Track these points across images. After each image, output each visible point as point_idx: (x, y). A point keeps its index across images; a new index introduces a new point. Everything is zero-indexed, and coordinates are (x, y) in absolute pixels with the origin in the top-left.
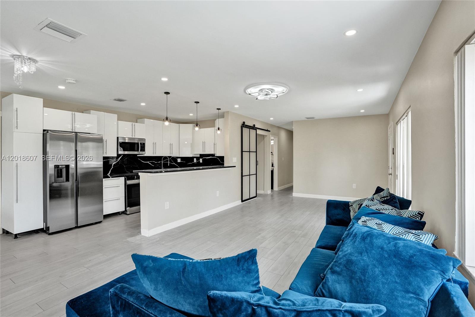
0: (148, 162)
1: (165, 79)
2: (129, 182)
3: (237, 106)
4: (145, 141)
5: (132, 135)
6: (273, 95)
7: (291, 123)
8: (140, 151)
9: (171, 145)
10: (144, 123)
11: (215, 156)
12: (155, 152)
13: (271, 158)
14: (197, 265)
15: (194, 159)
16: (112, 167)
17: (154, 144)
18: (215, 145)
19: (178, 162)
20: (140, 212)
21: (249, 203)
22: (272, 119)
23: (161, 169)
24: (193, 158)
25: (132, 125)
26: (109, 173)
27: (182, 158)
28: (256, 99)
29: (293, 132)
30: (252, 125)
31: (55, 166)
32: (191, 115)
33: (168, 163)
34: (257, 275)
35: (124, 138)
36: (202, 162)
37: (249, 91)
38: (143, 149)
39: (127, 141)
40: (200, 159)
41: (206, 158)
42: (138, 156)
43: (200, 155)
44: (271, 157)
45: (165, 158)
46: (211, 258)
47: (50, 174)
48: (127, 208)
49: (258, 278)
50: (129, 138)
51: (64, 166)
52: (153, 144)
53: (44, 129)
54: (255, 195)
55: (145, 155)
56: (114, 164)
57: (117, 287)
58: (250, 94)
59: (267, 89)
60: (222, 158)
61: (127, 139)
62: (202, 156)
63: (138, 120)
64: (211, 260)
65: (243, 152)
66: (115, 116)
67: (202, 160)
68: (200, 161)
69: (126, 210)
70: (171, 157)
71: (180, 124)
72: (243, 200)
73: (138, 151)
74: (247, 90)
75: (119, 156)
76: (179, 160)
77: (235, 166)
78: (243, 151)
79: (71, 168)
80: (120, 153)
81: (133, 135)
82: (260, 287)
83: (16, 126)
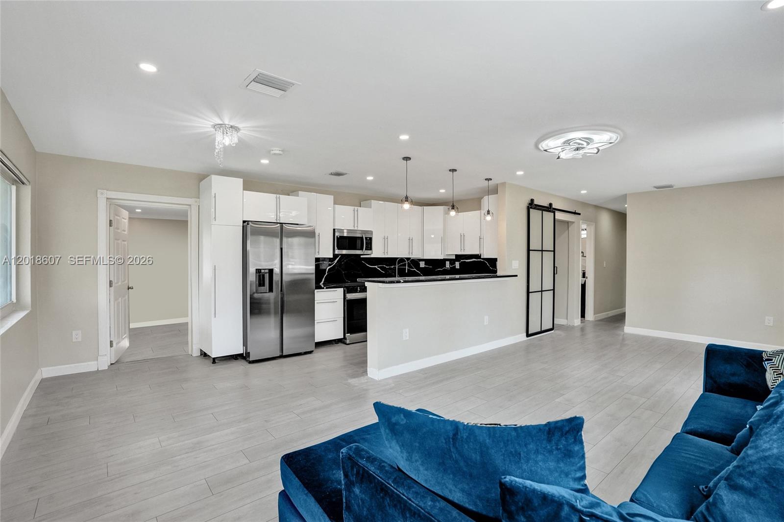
0: (376, 267)
1: (404, 137)
2: (350, 296)
3: (520, 173)
4: (372, 234)
5: (354, 226)
6: (591, 149)
7: (624, 198)
8: (366, 250)
9: (411, 240)
10: (371, 208)
11: (482, 257)
12: (386, 251)
13: (582, 262)
14: (477, 432)
15: (447, 262)
16: (327, 274)
17: (386, 239)
18: (482, 240)
19: (421, 266)
20: (366, 341)
21: (540, 339)
22: (583, 192)
23: (395, 277)
24: (445, 260)
25: (354, 210)
26: (322, 282)
27: (427, 261)
28: (558, 158)
29: (626, 214)
30: (546, 204)
31: (256, 270)
32: (442, 191)
33: (406, 268)
34: (582, 462)
35: (341, 231)
36: (459, 268)
37: (544, 145)
38: (370, 247)
39: (345, 235)
40: (456, 263)
41: (467, 261)
42: (362, 256)
43: (456, 256)
44: (582, 259)
45: (402, 260)
46: (499, 423)
47: (251, 281)
48: (347, 335)
49: (583, 468)
50: (349, 231)
51: (267, 271)
52: (384, 238)
53: (244, 220)
54: (551, 327)
55: (372, 256)
56: (329, 269)
57: (351, 448)
58: (546, 150)
59: (580, 139)
60: (493, 262)
61: (345, 231)
62: (458, 257)
63: (361, 202)
64: (499, 426)
65: (531, 252)
66: (330, 198)
67: (460, 264)
68: (455, 266)
69: (345, 338)
70: (410, 258)
71: (425, 207)
72: (529, 333)
73: (362, 249)
74: (541, 144)
75: (335, 256)
76: (422, 265)
77: (516, 276)
78: (531, 249)
79: (276, 274)
80: (337, 252)
81: (356, 225)
82: (586, 485)
83: (214, 217)
